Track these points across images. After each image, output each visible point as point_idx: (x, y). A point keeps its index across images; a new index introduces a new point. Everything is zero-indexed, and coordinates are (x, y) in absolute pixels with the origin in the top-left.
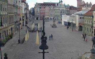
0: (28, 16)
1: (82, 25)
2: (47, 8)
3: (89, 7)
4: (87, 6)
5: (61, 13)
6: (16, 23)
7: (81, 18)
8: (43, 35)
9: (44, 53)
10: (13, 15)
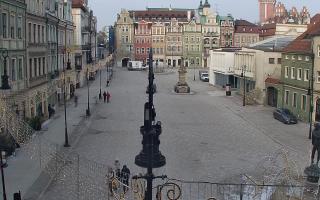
0: (93, 56)
1: (275, 86)
2: (159, 26)
3: (300, 22)
4: (291, 20)
5: (207, 45)
6: (52, 77)
7: (271, 61)
8: (148, 118)
9: (150, 178)
10: (44, 49)
